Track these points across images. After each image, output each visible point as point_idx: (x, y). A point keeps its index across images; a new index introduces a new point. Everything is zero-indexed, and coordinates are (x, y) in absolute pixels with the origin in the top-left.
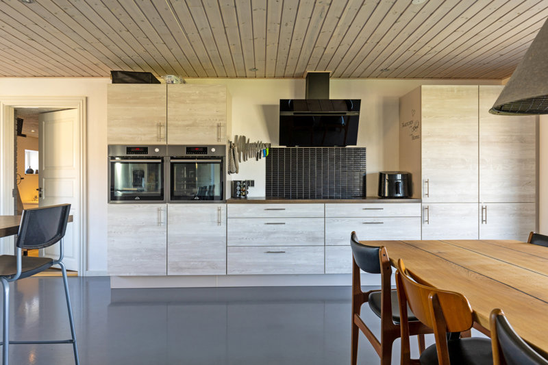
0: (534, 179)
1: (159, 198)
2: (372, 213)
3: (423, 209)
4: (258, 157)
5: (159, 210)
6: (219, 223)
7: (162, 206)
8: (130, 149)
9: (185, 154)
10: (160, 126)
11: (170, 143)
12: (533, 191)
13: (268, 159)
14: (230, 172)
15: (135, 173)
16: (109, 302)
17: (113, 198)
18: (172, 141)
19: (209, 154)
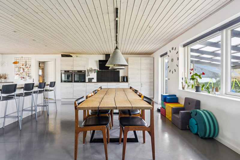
0: (153, 78)
1: (71, 82)
2: (118, 85)
3: (128, 84)
4: (95, 72)
5: (71, 84)
6: (84, 87)
7: (72, 83)
8: (65, 71)
9: (77, 72)
10: (72, 66)
11: (74, 70)
12: (153, 80)
13: (97, 73)
14: (87, 76)
15: (67, 76)
16: (61, 104)
17: (62, 81)
18: (74, 69)
19: (82, 72)
